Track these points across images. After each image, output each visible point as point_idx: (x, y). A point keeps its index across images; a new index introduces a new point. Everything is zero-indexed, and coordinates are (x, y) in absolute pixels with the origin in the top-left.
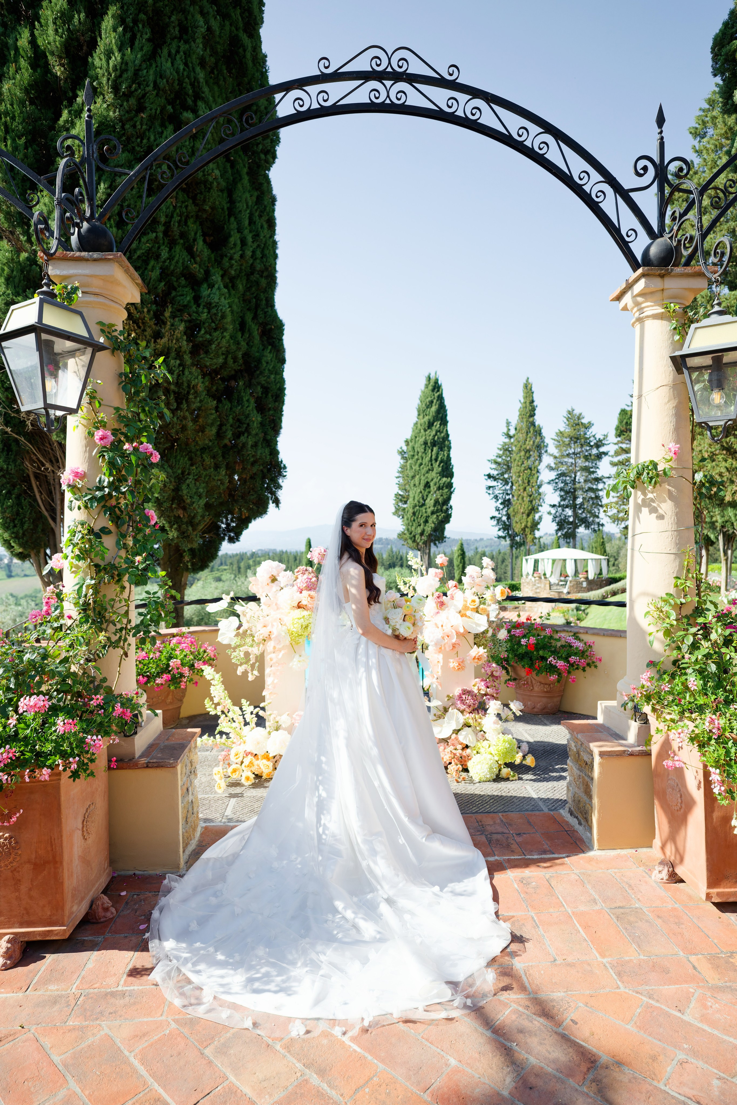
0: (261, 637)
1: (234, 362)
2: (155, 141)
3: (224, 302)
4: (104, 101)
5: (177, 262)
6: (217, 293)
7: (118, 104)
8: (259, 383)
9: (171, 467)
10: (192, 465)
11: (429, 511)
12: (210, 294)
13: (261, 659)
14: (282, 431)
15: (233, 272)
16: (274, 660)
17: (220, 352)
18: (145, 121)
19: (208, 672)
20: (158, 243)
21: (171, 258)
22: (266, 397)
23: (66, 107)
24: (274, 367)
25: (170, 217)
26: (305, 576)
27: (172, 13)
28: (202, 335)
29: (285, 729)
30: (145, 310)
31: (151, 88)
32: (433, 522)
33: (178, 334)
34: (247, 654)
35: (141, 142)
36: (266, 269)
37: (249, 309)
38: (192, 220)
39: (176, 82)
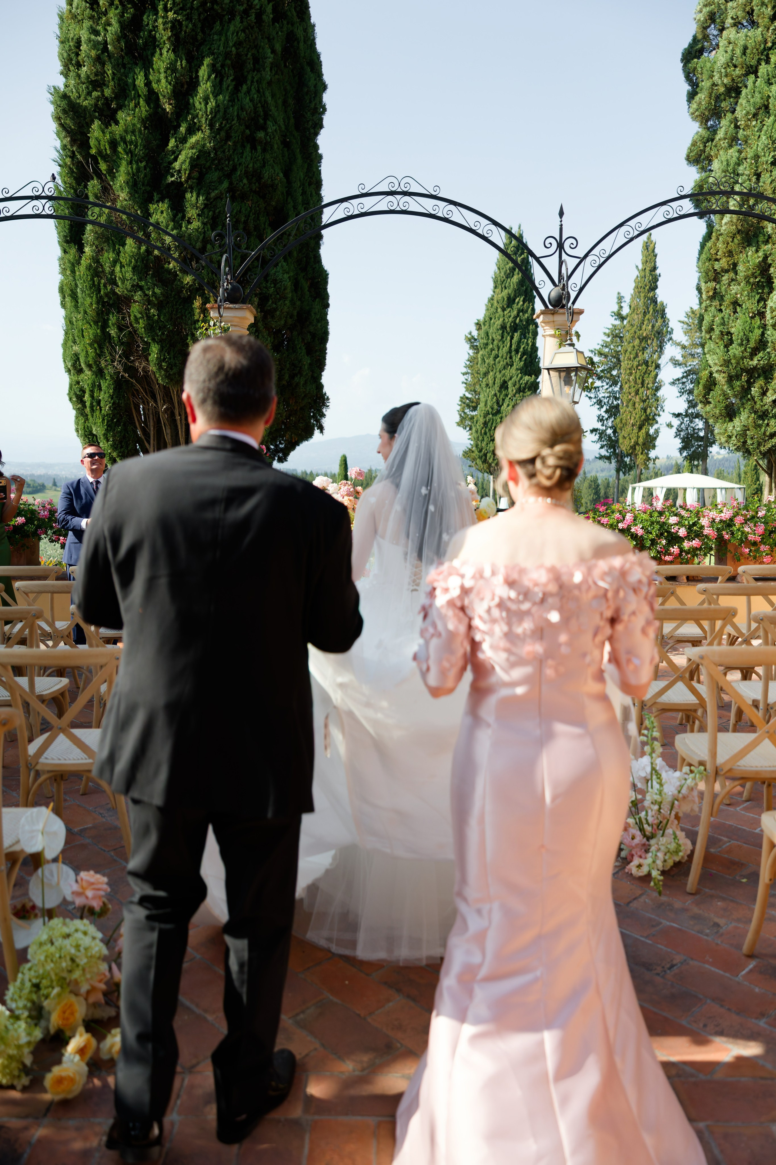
2: (238, 161)
3: (286, 276)
4: (203, 134)
6: (281, 271)
7: (213, 137)
8: (309, 332)
12: (275, 271)
14: (326, 367)
17: (283, 315)
18: (231, 147)
22: (314, 341)
23: (173, 135)
24: (320, 314)
25: (248, 217)
27: (248, 51)
31: (235, 121)
35: (229, 163)
37: (302, 270)
39: (252, 110)
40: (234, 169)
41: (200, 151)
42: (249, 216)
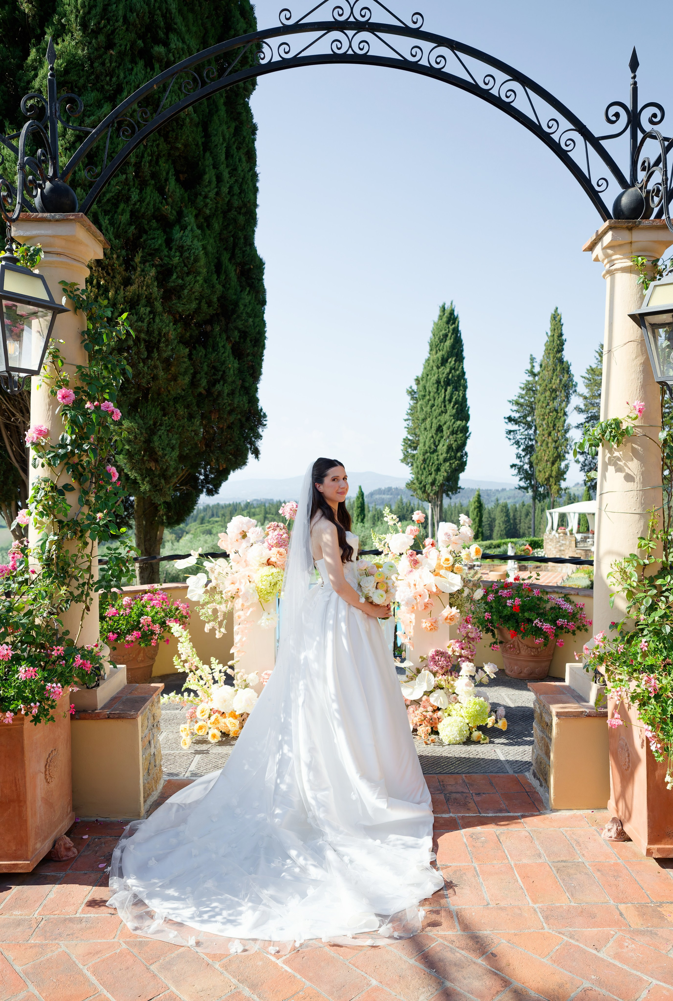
0: (229, 594)
1: (209, 306)
2: (125, 78)
3: (198, 244)
4: (72, 38)
5: (148, 204)
6: (190, 235)
7: (86, 42)
8: (236, 328)
9: (143, 418)
10: (164, 415)
11: (441, 458)
12: (182, 236)
13: (229, 617)
14: (262, 377)
15: (208, 212)
16: (243, 618)
17: (193, 297)
18: (114, 58)
19: (176, 628)
20: (128, 185)
21: (141, 200)
22: (244, 342)
23: (34, 46)
24: (253, 310)
25: (140, 157)
26: (276, 533)
28: (174, 280)
29: (252, 688)
30: (115, 256)
31: (120, 23)
32: (446, 471)
33: (148, 280)
34: (215, 611)
35: (111, 80)
36: (245, 205)
37: (226, 249)
38: (163, 159)
39: (147, 15)
40: (119, 90)
41: (69, 63)
42: (143, 157)
